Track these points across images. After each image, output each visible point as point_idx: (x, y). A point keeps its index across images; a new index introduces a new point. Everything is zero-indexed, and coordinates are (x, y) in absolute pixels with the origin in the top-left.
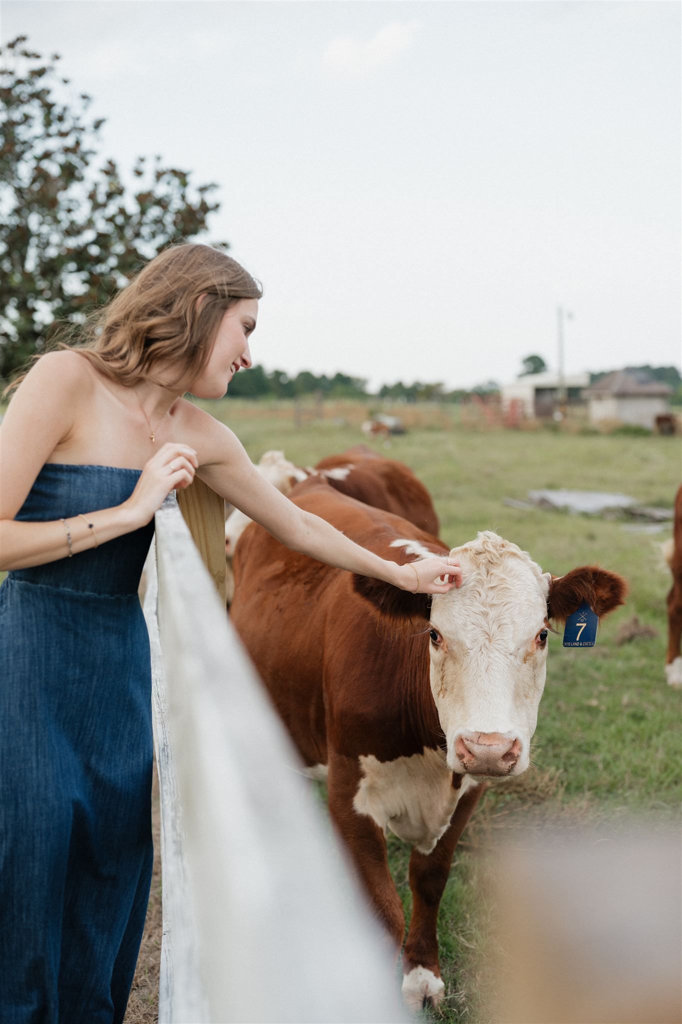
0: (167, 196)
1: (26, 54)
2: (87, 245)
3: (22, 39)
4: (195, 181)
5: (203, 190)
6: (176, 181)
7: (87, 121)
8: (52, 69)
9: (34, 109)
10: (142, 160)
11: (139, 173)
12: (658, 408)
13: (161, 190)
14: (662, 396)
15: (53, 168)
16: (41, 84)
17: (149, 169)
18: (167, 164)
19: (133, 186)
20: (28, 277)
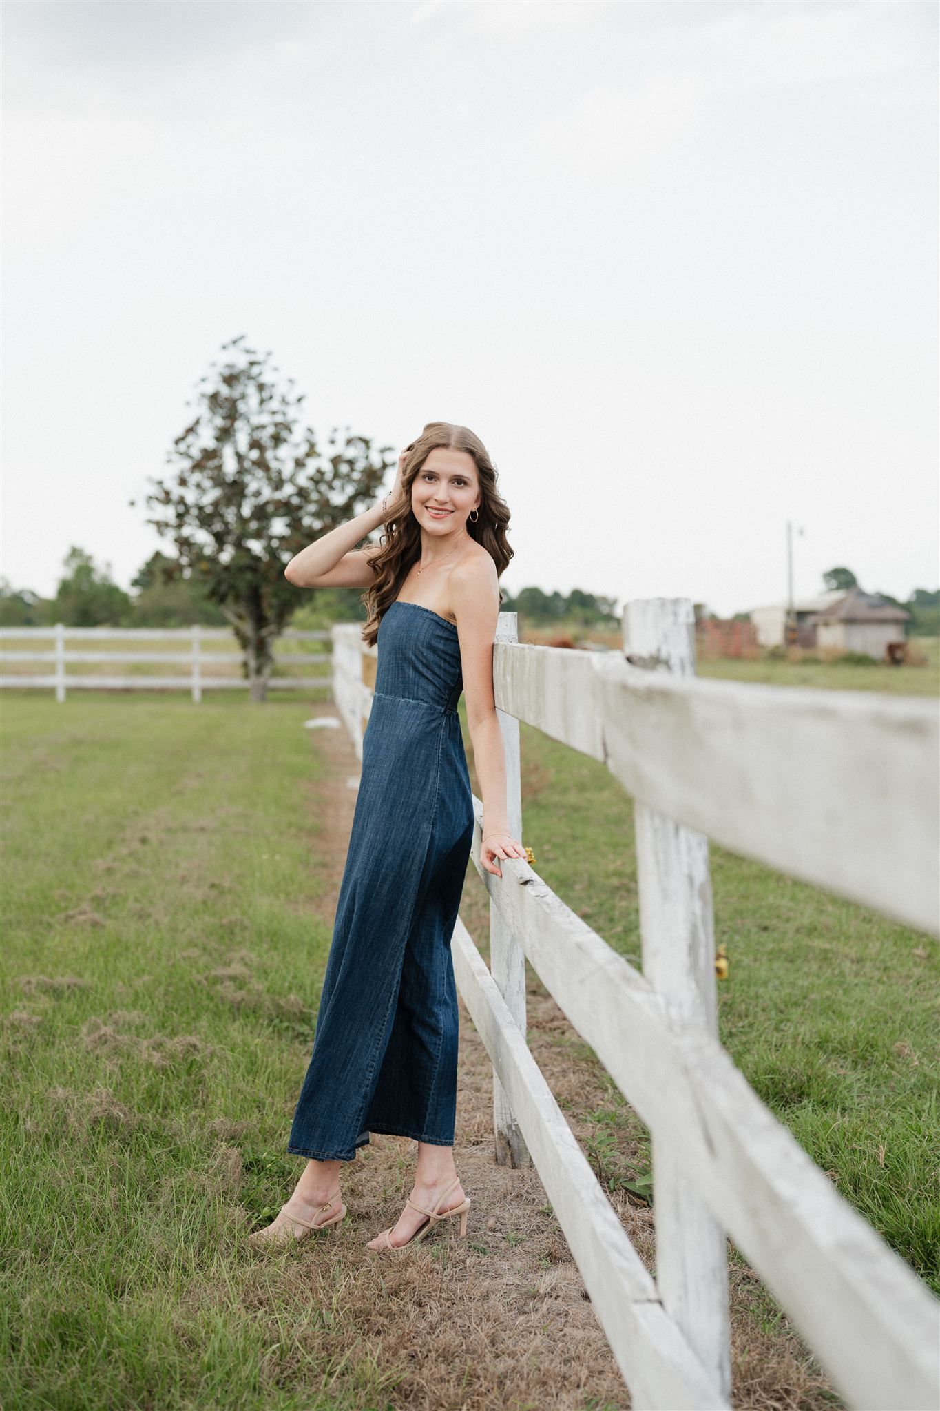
0: (354, 458)
1: (248, 351)
2: (290, 496)
3: (242, 338)
4: (376, 445)
5: (383, 451)
6: (361, 445)
7: (291, 398)
8: (265, 362)
9: (251, 390)
10: (335, 430)
11: (332, 442)
12: (892, 634)
13: (350, 453)
14: (896, 622)
15: (265, 436)
16: (255, 370)
17: (341, 438)
18: (355, 432)
19: (327, 452)
20: (243, 521)
